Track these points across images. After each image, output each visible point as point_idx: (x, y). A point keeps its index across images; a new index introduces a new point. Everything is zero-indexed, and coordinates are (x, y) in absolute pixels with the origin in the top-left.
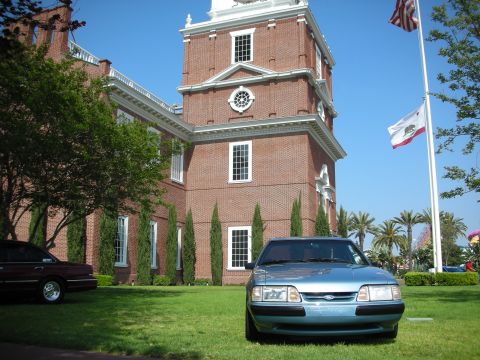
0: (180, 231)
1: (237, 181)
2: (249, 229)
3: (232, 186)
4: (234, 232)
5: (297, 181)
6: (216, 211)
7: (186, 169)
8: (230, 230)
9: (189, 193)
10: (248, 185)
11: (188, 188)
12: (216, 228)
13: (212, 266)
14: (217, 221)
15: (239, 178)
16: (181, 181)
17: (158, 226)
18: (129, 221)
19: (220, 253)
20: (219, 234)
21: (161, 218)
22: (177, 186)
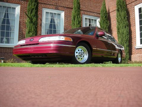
8: (137, 9)
17: (65, 15)
18: (21, 9)
19: (125, 31)
20: (123, 13)
21: (69, 8)
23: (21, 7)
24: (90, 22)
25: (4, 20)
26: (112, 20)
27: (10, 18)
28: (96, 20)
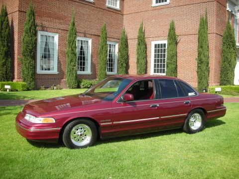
3: (155, 8)
4: (156, 45)
8: (153, 43)
9: (125, 17)
10: (167, 7)
11: (124, 13)
15: (160, 2)
16: (118, 7)
17: (92, 42)
18: (59, 38)
19: (143, 62)
20: (143, 47)
21: (95, 35)
22: (114, 11)
23: (59, 36)
24: (110, 47)
25: (45, 49)
26: (130, 47)
27: (50, 47)
28: (115, 45)
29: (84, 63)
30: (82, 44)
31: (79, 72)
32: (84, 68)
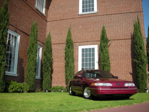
0: (41, 49)
1: (85, 13)
2: (96, 47)
3: (82, 16)
4: (83, 50)
5: (133, 10)
6: (69, 34)
7: (47, 8)
9: (48, 23)
11: (48, 20)
12: (70, 45)
13: (66, 76)
14: (70, 40)
15: (87, 11)
16: (44, 12)
17: (20, 39)
21: (24, 32)
22: (40, 14)
29: (10, 61)
30: (10, 38)
31: (7, 73)
32: (10, 67)
